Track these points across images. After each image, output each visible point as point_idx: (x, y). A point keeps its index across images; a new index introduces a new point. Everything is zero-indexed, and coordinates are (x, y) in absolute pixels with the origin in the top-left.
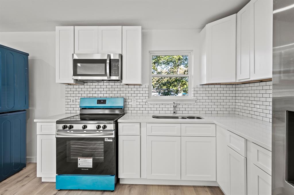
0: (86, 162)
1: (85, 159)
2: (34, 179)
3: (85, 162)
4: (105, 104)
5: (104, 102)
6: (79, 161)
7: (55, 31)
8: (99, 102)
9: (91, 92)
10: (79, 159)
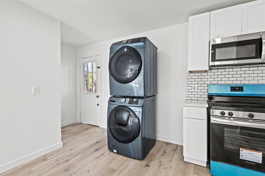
0: (253, 156)
1: (250, 151)
2: (174, 156)
3: (250, 155)
4: (243, 91)
5: (241, 89)
6: (241, 152)
7: (188, 21)
8: (233, 89)
9: (216, 79)
10: (241, 150)
